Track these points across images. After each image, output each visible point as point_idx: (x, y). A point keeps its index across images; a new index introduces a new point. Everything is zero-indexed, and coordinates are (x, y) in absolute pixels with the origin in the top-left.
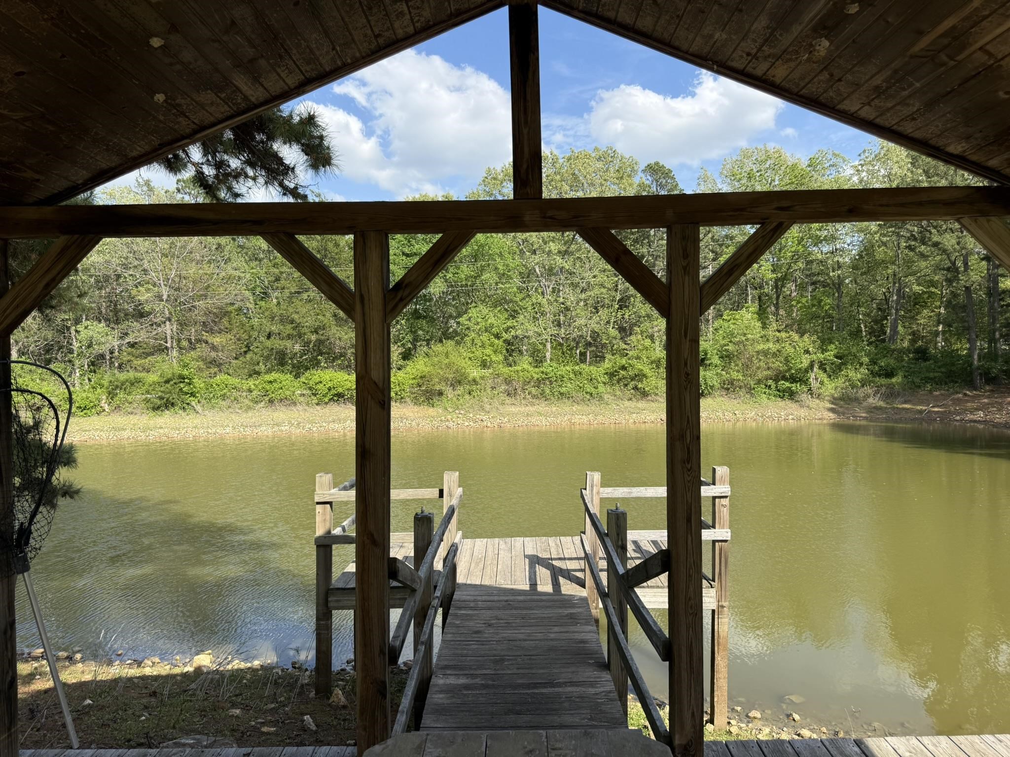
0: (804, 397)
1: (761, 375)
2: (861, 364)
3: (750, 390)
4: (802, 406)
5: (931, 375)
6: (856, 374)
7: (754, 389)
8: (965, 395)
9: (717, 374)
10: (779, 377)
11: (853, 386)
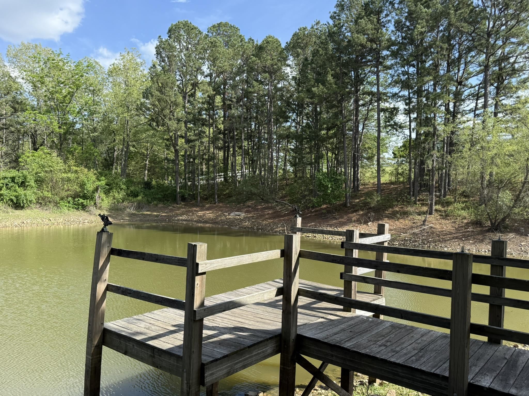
0: (92, 209)
1: (64, 194)
2: (121, 189)
3: (56, 204)
4: (91, 214)
5: (157, 196)
6: (120, 195)
7: (59, 203)
8: (174, 207)
9: (34, 192)
10: (76, 196)
11: (118, 202)
